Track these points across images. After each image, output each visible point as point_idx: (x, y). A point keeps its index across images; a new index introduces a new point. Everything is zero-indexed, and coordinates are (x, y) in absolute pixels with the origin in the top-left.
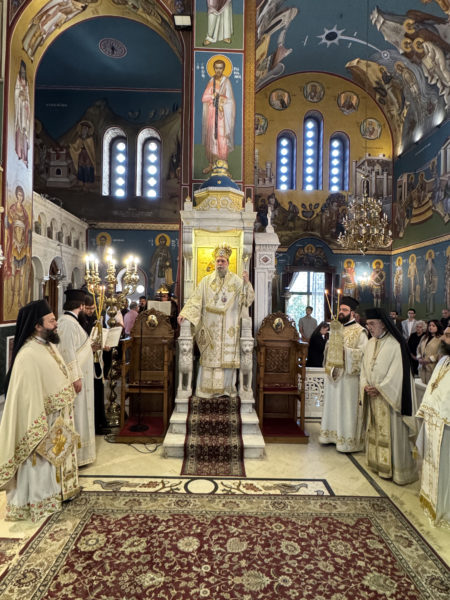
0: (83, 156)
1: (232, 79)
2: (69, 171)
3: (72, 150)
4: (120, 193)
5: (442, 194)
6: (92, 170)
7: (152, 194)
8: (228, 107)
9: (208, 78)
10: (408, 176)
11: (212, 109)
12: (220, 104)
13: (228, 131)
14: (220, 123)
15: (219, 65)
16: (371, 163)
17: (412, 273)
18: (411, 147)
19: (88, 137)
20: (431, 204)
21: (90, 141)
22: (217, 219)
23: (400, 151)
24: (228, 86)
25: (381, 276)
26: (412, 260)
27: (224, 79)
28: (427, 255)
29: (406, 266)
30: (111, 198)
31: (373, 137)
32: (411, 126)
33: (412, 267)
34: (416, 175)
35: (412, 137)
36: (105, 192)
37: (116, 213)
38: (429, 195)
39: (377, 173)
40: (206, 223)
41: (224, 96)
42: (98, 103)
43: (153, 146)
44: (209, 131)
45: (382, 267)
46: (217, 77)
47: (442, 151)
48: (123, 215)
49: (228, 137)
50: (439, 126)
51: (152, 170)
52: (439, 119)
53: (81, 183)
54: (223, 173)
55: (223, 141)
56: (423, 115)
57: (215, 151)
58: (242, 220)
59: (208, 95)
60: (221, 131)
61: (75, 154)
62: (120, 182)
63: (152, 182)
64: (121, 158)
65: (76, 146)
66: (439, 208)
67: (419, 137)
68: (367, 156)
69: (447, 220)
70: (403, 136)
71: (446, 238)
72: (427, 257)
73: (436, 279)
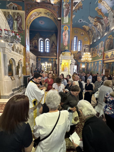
0: (35, 43)
1: (68, 31)
2: (33, 46)
3: (33, 42)
4: (42, 51)
5: (99, 52)
6: (37, 46)
7: (48, 51)
8: (67, 36)
9: (64, 30)
11: (64, 36)
12: (66, 36)
13: (67, 41)
14: (66, 39)
15: (66, 28)
16: (86, 46)
17: (92, 66)
18: (93, 43)
19: (36, 40)
21: (36, 41)
22: (67, 58)
23: (91, 44)
24: (67, 32)
27: (66, 31)
29: (91, 65)
30: (40, 52)
32: (94, 39)
33: (92, 65)
34: (94, 48)
35: (94, 41)
36: (39, 51)
37: (41, 55)
38: (96, 52)
39: (87, 48)
40: (65, 58)
41: (67, 34)
42: (38, 33)
43: (48, 42)
44: (64, 40)
46: (65, 30)
47: (100, 44)
48: (43, 55)
49: (67, 42)
50: (99, 39)
51: (48, 46)
52: (99, 38)
53: (35, 49)
54: (67, 49)
55: (66, 43)
56: (96, 37)
57: (65, 44)
58: (71, 58)
59: (64, 34)
60: (66, 41)
61: (34, 43)
62: (42, 49)
63: (48, 49)
64: (42, 44)
65: (34, 41)
66: (98, 55)
67: (95, 41)
68: (85, 44)
69: (99, 57)
70: (92, 41)
71: (99, 60)
72: (95, 63)
73: (97, 67)
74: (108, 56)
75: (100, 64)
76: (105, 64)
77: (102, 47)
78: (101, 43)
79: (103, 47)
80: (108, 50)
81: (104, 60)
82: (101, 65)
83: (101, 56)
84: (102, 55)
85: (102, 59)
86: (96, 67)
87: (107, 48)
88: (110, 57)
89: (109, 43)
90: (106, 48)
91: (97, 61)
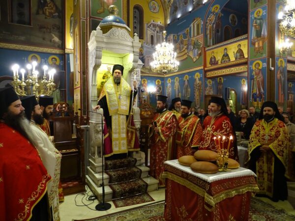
5: (192, 47)
10: (174, 36)
16: (154, 26)
17: (177, 87)
18: (175, 20)
20: (186, 51)
23: (169, 22)
25: (160, 88)
26: (177, 80)
28: (185, 77)
31: (155, 11)
32: (175, 9)
33: (177, 84)
34: (178, 36)
35: (176, 16)
39: (157, 32)
45: (160, 83)
47: (192, 25)
50: (190, 12)
52: (190, 9)
56: (181, 4)
66: (191, 54)
67: (179, 16)
68: (152, 22)
69: (195, 60)
70: (170, 15)
71: (195, 69)
72: (185, 79)
73: (189, 90)
74: (217, 60)
75: (198, 82)
76: (210, 82)
77: (198, 34)
78: (196, 23)
79: (202, 35)
80: (213, 45)
81: (206, 69)
82: (201, 82)
83: (197, 57)
84: (200, 55)
85: (202, 67)
86: (187, 91)
87: (210, 39)
88: (221, 62)
89: (214, 26)
90: (208, 36)
91: (189, 73)
